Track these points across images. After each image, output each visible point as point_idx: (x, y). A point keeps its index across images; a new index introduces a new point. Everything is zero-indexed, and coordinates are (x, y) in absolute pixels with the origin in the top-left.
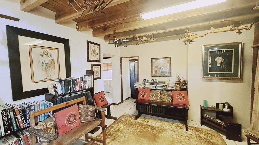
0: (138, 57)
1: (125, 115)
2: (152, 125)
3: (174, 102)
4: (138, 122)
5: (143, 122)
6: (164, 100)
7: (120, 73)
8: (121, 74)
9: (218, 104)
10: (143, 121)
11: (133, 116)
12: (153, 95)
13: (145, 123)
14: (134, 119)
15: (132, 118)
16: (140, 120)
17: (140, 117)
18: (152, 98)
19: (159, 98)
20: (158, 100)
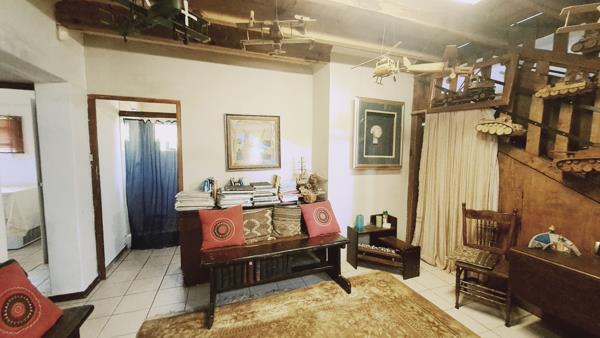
0: (178, 103)
1: (150, 326)
2: (271, 320)
3: (314, 232)
4: (221, 330)
5: (240, 324)
6: (285, 234)
7: (89, 158)
8: (95, 164)
9: (373, 219)
10: (236, 318)
11: (187, 318)
12: (251, 226)
13: (246, 321)
14: (199, 326)
15: (189, 327)
16: (223, 321)
17: (217, 310)
18: (251, 233)
19: (269, 230)
20: (270, 238)
